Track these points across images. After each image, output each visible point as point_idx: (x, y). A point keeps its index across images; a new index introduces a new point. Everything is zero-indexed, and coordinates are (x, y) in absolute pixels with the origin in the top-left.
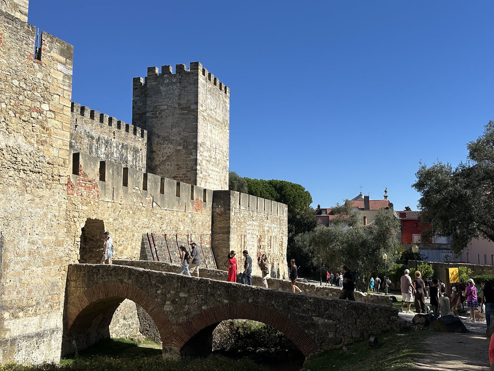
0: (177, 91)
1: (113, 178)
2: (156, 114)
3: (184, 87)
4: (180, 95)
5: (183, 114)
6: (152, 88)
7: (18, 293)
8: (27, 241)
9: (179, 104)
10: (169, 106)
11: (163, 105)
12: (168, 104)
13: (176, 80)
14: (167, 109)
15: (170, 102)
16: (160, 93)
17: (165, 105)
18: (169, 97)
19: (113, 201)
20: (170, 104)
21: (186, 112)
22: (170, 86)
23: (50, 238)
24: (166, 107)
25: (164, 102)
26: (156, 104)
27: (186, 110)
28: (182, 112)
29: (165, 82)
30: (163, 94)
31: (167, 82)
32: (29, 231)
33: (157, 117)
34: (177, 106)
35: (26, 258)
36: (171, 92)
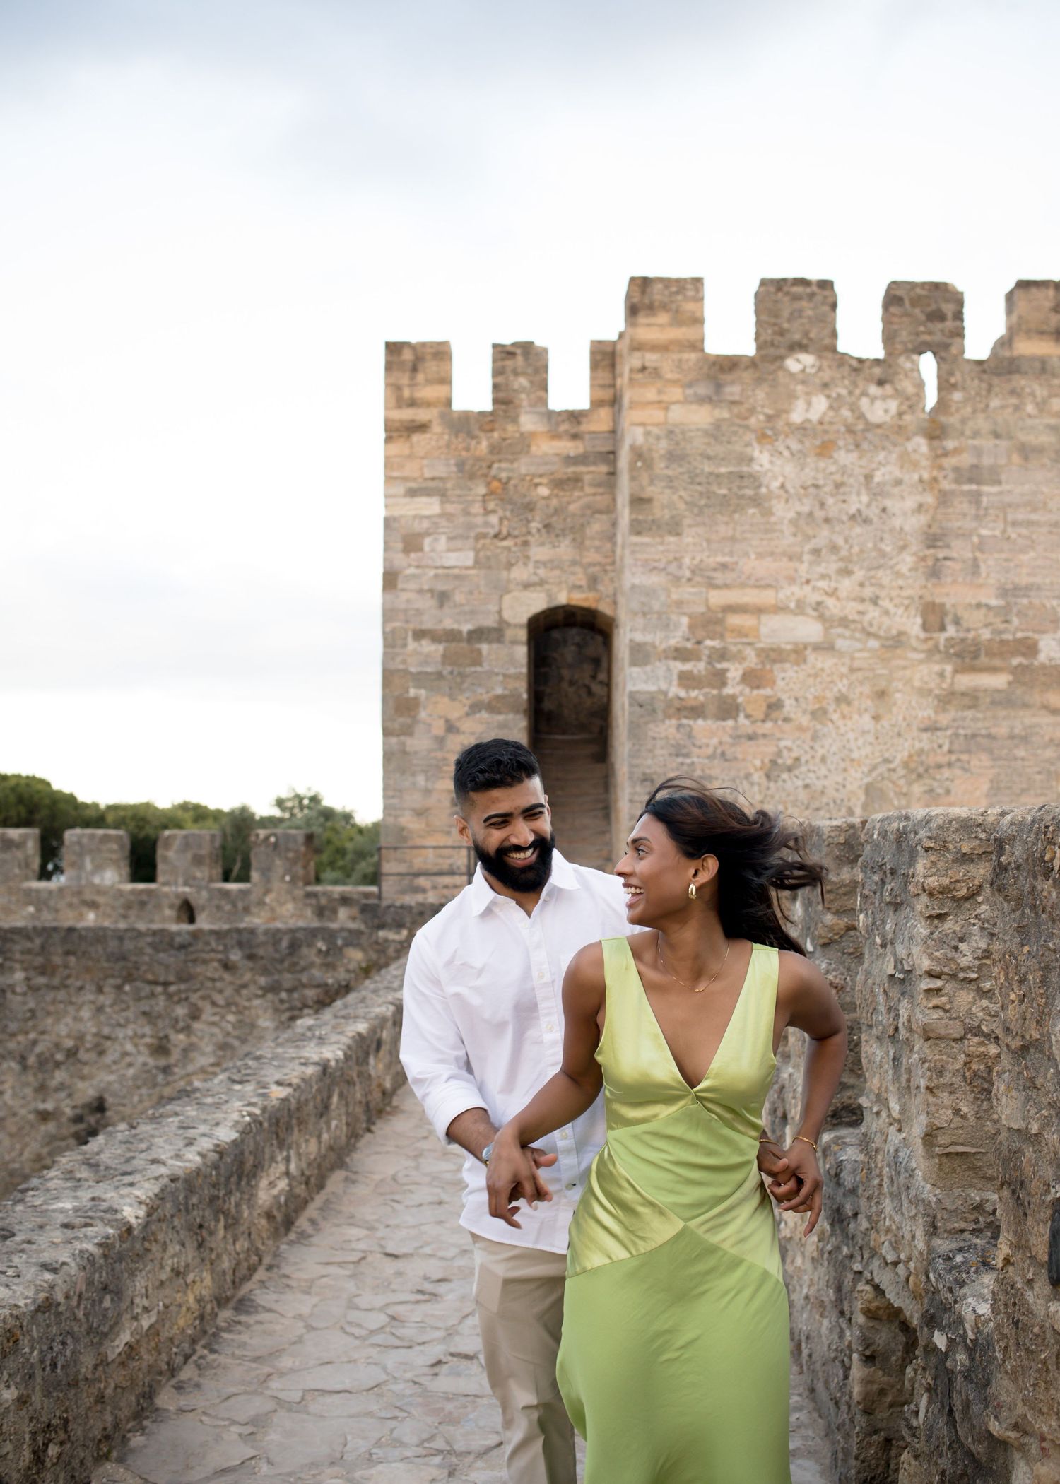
0: (910, 503)
2: (720, 678)
3: (974, 475)
4: (933, 540)
5: (972, 699)
6: (673, 457)
9: (934, 616)
10: (844, 622)
11: (779, 609)
12: (830, 602)
13: (893, 406)
14: (826, 647)
15: (846, 585)
16: (756, 501)
17: (800, 608)
18: (834, 548)
20: (851, 609)
21: (999, 681)
22: (845, 457)
24: (809, 630)
25: (791, 580)
26: (718, 598)
27: (994, 670)
28: (966, 681)
29: (797, 417)
30: (783, 512)
31: (814, 416)
33: (728, 709)
34: (913, 626)
36: (859, 501)
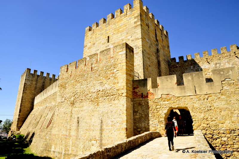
1: (193, 81)
7: (107, 141)
8: (110, 121)
19: (196, 94)
23: (120, 119)
32: (111, 117)
35: (110, 127)
